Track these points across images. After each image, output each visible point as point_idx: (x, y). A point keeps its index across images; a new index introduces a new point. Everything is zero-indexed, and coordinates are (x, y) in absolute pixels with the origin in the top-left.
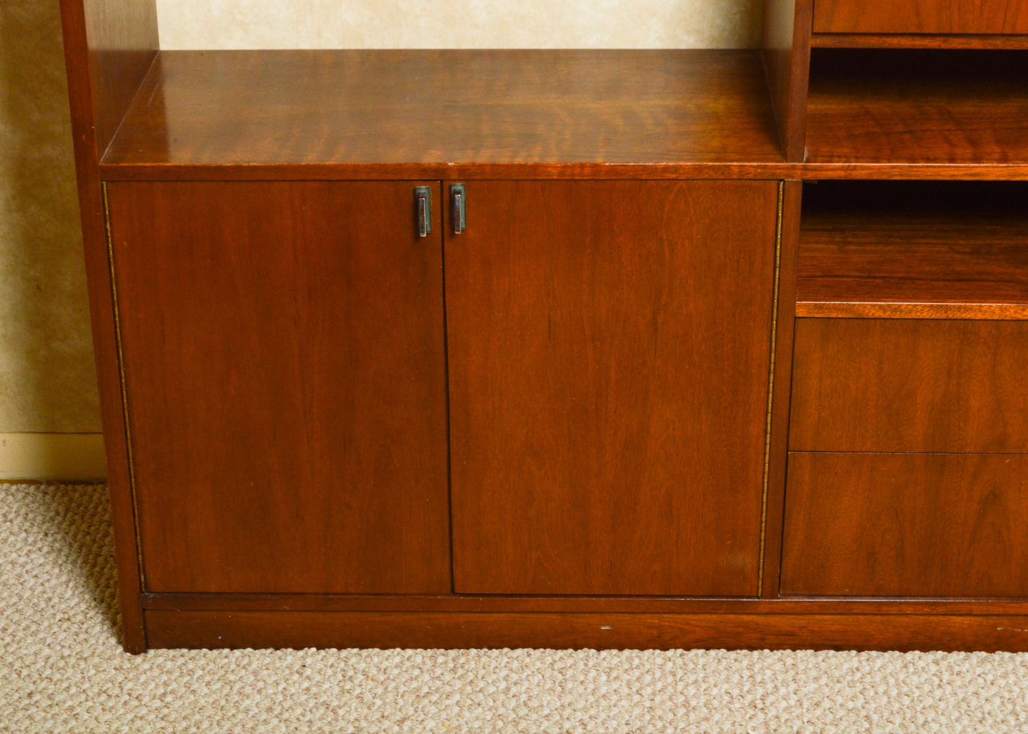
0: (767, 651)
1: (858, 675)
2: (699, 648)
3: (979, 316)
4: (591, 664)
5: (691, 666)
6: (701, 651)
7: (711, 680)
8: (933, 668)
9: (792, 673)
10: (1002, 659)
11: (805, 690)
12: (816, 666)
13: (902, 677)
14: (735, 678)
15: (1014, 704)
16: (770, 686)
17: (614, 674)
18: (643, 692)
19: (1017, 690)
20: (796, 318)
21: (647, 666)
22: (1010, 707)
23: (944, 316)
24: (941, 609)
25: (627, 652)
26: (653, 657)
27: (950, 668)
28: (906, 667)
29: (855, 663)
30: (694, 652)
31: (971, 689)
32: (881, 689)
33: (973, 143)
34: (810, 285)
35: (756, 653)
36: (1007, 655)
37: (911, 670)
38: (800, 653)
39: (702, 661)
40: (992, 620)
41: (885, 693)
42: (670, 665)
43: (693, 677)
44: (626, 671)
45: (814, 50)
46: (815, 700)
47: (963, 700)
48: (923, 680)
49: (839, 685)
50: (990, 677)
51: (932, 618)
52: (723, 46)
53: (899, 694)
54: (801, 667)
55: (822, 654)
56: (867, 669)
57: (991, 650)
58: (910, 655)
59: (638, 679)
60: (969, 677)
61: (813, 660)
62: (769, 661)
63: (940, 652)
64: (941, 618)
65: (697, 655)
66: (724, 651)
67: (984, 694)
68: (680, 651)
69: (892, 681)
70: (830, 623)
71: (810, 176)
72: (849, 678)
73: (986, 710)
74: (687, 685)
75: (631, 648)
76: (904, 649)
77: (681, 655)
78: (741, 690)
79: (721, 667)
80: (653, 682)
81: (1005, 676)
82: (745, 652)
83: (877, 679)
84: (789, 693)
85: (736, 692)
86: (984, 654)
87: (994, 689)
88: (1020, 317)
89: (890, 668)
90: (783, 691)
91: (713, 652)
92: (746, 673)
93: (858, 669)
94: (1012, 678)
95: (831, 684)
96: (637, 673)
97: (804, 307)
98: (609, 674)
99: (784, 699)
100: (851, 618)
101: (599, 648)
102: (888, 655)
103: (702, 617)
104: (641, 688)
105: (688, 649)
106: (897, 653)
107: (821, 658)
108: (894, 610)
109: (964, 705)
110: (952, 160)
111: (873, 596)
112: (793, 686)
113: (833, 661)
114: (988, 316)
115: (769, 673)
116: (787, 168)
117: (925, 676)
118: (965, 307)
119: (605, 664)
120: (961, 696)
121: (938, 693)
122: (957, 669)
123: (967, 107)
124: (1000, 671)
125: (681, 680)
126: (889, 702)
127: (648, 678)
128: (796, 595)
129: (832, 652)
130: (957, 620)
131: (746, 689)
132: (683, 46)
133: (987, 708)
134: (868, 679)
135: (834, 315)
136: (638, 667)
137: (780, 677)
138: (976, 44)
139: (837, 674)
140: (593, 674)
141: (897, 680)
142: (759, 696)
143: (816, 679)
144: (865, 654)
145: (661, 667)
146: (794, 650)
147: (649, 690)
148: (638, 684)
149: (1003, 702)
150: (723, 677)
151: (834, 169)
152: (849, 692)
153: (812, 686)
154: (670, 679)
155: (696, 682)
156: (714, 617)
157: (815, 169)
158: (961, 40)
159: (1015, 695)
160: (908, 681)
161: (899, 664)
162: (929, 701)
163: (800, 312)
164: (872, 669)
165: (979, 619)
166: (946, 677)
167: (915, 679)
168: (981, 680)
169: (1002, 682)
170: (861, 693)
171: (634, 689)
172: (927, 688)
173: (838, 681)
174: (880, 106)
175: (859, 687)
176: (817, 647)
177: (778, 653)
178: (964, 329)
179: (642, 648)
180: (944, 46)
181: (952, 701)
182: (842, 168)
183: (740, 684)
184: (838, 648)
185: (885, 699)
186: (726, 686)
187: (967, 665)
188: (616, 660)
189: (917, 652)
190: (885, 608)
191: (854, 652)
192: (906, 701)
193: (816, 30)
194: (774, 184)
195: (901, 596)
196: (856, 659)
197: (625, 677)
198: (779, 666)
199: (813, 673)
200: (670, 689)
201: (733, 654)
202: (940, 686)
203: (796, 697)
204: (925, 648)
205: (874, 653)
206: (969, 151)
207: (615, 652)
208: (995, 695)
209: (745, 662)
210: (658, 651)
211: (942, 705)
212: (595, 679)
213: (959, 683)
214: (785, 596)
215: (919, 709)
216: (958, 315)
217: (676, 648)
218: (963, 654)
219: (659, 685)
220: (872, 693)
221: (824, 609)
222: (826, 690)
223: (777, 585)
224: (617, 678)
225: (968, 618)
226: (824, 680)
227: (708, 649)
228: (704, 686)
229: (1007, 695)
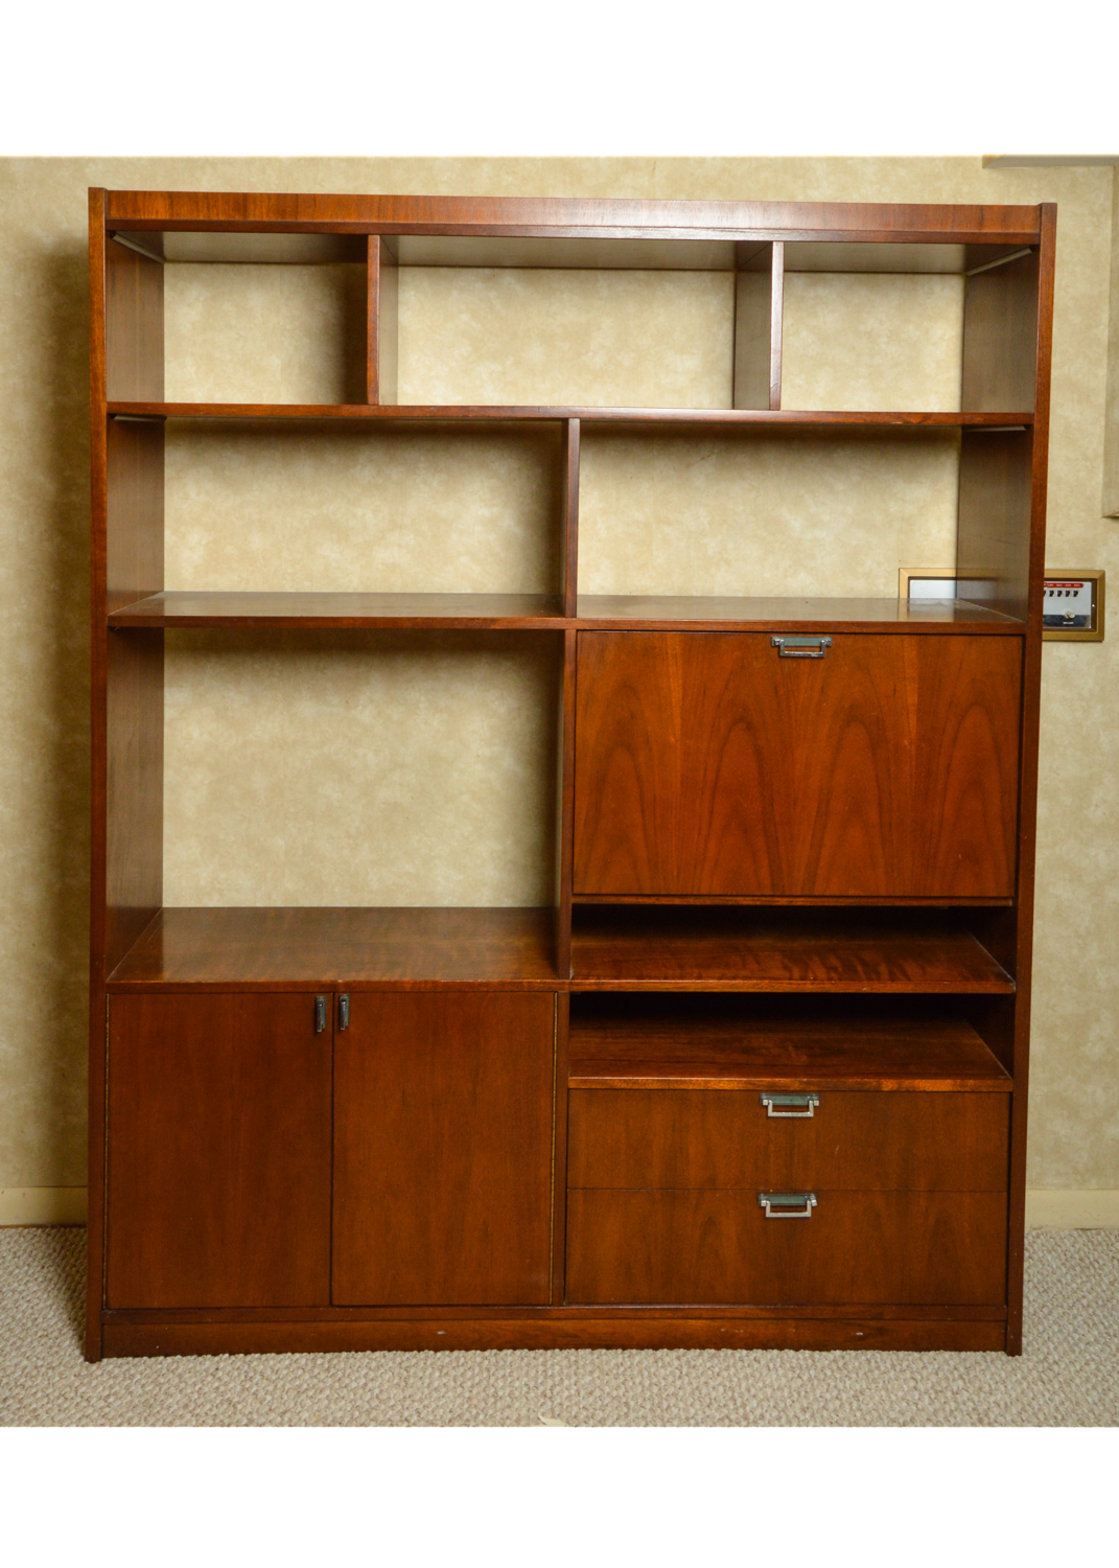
0: (557, 1350)
1: (622, 1369)
2: (508, 1348)
3: (691, 1087)
4: (429, 1363)
5: (502, 1363)
6: (510, 1351)
7: (515, 1375)
8: (676, 1363)
9: (574, 1368)
10: (726, 1355)
11: (583, 1382)
12: (592, 1362)
13: (653, 1370)
14: (533, 1373)
15: (733, 1392)
16: (557, 1379)
17: (445, 1371)
18: (464, 1385)
19: (736, 1380)
20: (569, 1089)
21: (470, 1364)
22: (730, 1394)
23: (667, 1087)
24: (680, 1314)
25: (456, 1353)
26: (475, 1356)
27: (688, 1362)
28: (656, 1362)
29: (620, 1360)
30: (505, 1352)
31: (703, 1380)
32: (638, 1380)
33: (681, 967)
34: (579, 1066)
35: (549, 1352)
36: (730, 1351)
37: (660, 1364)
38: (581, 1352)
39: (509, 1359)
40: (717, 1323)
41: (640, 1383)
42: (486, 1362)
43: (501, 1373)
44: (454, 1368)
45: (573, 905)
46: (589, 1390)
47: (697, 1388)
48: (668, 1372)
49: (607, 1377)
50: (717, 1370)
51: (674, 1321)
52: (530, 905)
53: (650, 1384)
54: (581, 1363)
55: (597, 1352)
56: (629, 1363)
57: (718, 1348)
58: (659, 1353)
59: (462, 1375)
60: (701, 1369)
61: (590, 1358)
62: (558, 1358)
63: (682, 1350)
64: (680, 1321)
65: (506, 1354)
66: (526, 1350)
67: (712, 1383)
68: (494, 1351)
69: (646, 1374)
70: (601, 1326)
71: (575, 989)
72: (615, 1371)
73: (713, 1397)
74: (497, 1379)
75: (460, 1350)
76: (656, 1348)
77: (495, 1354)
78: (536, 1382)
79: (523, 1364)
80: (473, 1377)
81: (727, 1368)
82: (541, 1351)
83: (635, 1372)
84: (570, 1385)
85: (532, 1384)
86: (713, 1351)
87: (719, 1380)
88: (718, 1088)
89: (645, 1363)
90: (566, 1382)
91: (518, 1352)
92: (541, 1368)
93: (622, 1364)
94: (732, 1371)
95: (601, 1377)
96: (461, 1370)
97: (574, 1081)
98: (441, 1371)
99: (567, 1389)
100: (616, 1322)
101: (436, 1350)
102: (644, 1352)
103: (510, 1322)
104: (464, 1382)
105: (500, 1349)
106: (651, 1351)
107: (596, 1356)
108: (648, 1314)
109: (697, 1393)
110: (666, 978)
111: (632, 1303)
112: (574, 1379)
113: (604, 1358)
114: (696, 1087)
115: (557, 1368)
116: (559, 984)
117: (669, 1369)
118: (680, 1081)
119: (439, 1363)
120: (695, 1385)
121: (678, 1383)
122: (693, 1363)
123: (680, 944)
124: (724, 1365)
125: (493, 1375)
126: (643, 1391)
127: (469, 1374)
128: (577, 1303)
129: (604, 1351)
130: (693, 1322)
131: (540, 1381)
132: (504, 905)
133: (714, 1394)
134: (628, 1372)
135: (594, 1087)
136: (463, 1365)
137: (565, 1371)
138: (677, 901)
139: (606, 1368)
140: (429, 1371)
141: (649, 1373)
142: (549, 1387)
143: (591, 1373)
144: (627, 1352)
145: (480, 1365)
146: (577, 1349)
147: (469, 1383)
148: (461, 1379)
149: (725, 1390)
150: (524, 1372)
151: (590, 984)
152: (614, 1383)
153: (589, 1378)
154: (485, 1374)
155: (504, 1376)
156: (519, 1322)
157: (577, 984)
158: (668, 899)
159: (734, 1384)
160: (657, 1373)
161: (651, 1360)
162: (672, 1390)
163: (572, 1085)
164: (632, 1364)
165: (708, 1322)
166: (685, 1370)
167: (662, 1371)
168: (710, 1372)
169: (725, 1374)
170: (623, 1383)
171: (459, 1383)
172: (670, 1379)
173: (607, 1374)
174: (621, 943)
175: (622, 1379)
176: (594, 1347)
177: (565, 1352)
178: (683, 1095)
179: (467, 1349)
180: (657, 903)
181: (689, 1389)
182: (595, 983)
183: (536, 1378)
184: (608, 1347)
185: (640, 1388)
186: (525, 1379)
187: (700, 1361)
188: (447, 1360)
189: (665, 1350)
190: (640, 1314)
191: (620, 1351)
192: (655, 1389)
193: (575, 891)
194: (551, 994)
195: (650, 1304)
196: (621, 1356)
197: (453, 1373)
198: (565, 1363)
199: (589, 1368)
200: (485, 1382)
201: (532, 1353)
202: (680, 1377)
203: (575, 1388)
204: (671, 1347)
205: (634, 1351)
206: (678, 972)
207: (447, 1352)
208: (719, 1384)
209: (541, 1360)
210: (478, 1352)
211: (681, 1393)
212: (431, 1375)
213: (694, 1375)
214: (569, 1304)
215: (664, 1396)
216: (676, 1086)
217: (492, 1349)
218: (698, 1351)
219: (477, 1379)
220: (631, 1384)
221: (597, 1315)
222: (598, 1382)
223: (564, 1295)
224: (447, 1374)
225: (700, 1321)
226: (596, 1374)
227: (515, 1349)
228: (509, 1380)
229: (728, 1384)
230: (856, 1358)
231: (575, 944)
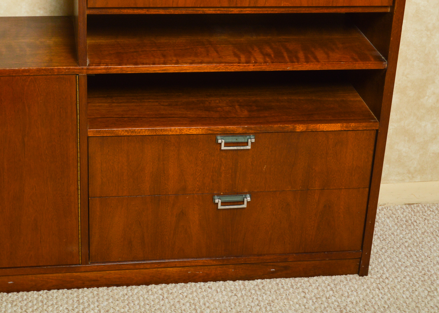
0: (85, 289)
1: (126, 297)
2: (54, 289)
3: (170, 133)
4: (4, 299)
5: (51, 297)
6: (55, 291)
7: (60, 303)
8: (160, 292)
9: (97, 298)
10: (191, 286)
11: (102, 305)
12: (108, 294)
13: (146, 296)
14: (71, 302)
15: (195, 305)
16: (86, 305)
17: (15, 303)
18: (28, 311)
19: (197, 299)
20: (88, 137)
21: (30, 299)
22: (193, 307)
23: (155, 134)
24: (163, 265)
25: (21, 293)
26: (33, 295)
27: (168, 291)
28: (148, 292)
29: (125, 292)
30: (52, 291)
31: (177, 300)
32: (136, 303)
33: (164, 56)
34: (94, 122)
35: (80, 290)
36: (193, 284)
37: (150, 293)
38: (101, 289)
39: (55, 295)
40: (186, 269)
41: (138, 304)
42: (41, 298)
43: (51, 303)
44: (20, 302)
45: (88, 15)
46: (107, 309)
47: (173, 305)
48: (155, 297)
49: (117, 302)
50: (185, 294)
51: (159, 269)
52: (56, 15)
53: (144, 304)
54: (101, 295)
55: (110, 288)
56: (131, 294)
57: (186, 282)
58: (150, 287)
59: (26, 305)
60: (176, 294)
61: (106, 291)
62: (86, 293)
63: (164, 285)
64: (163, 269)
65: (53, 292)
66: (66, 290)
67: (182, 302)
68: (46, 291)
69: (141, 299)
70: (114, 274)
71: (90, 72)
72: (122, 298)
73: (183, 309)
74: (48, 306)
75: (23, 291)
76: (148, 284)
77: (46, 293)
78: (73, 307)
79: (64, 297)
80: (33, 306)
81: (192, 293)
82: (75, 289)
83: (135, 298)
84: (95, 307)
85: (70, 308)
86: (183, 284)
87: (187, 299)
88: (189, 133)
89: (141, 293)
90: (92, 306)
91: (61, 291)
92: (76, 299)
93: (126, 294)
94: (195, 294)
95: (114, 302)
96: (25, 302)
97: (91, 132)
98: (12, 304)
99: (93, 310)
100: (123, 272)
101: (8, 292)
102: (140, 287)
103: (55, 275)
104: (27, 309)
105: (49, 290)
106: (144, 286)
107: (110, 290)
108: (142, 266)
109: (173, 308)
110: (154, 64)
111: (132, 261)
112: (97, 304)
113: (115, 291)
114: (174, 133)
115: (86, 298)
116: (79, 69)
117: (156, 295)
118: (164, 129)
119: (10, 299)
120: (172, 303)
121: (162, 303)
122: (171, 291)
123: (163, 40)
124: (190, 291)
125: (46, 304)
126: (140, 308)
127: (30, 304)
128: (97, 263)
129: (115, 287)
130: (171, 269)
131: (75, 306)
132: (38, 15)
133: (183, 308)
134: (131, 299)
135: (105, 135)
136: (26, 300)
137: (91, 300)
138: (162, 12)
139: (117, 297)
140: (5, 304)
141: (144, 298)
142: (81, 309)
143: (107, 300)
144: (130, 287)
145: (36, 299)
146: (98, 287)
147: (31, 310)
148: (25, 307)
149: (190, 305)
150: (65, 302)
151: (101, 69)
152: (122, 305)
153: (106, 303)
154: (40, 304)
155: (52, 305)
156: (60, 275)
157: (92, 69)
158: (155, 10)
159: (196, 301)
160: (149, 298)
161: (145, 291)
162: (158, 307)
163: (90, 134)
164: (133, 294)
165: (180, 269)
166: (166, 295)
167: (152, 297)
168: (181, 296)
169: (191, 296)
170: (128, 305)
171: (24, 310)
172: (157, 301)
173: (117, 300)
174: (123, 40)
175: (127, 302)
176: (108, 286)
177: (91, 289)
178: (164, 139)
179: (28, 291)
180: (147, 13)
181: (168, 306)
182: (105, 69)
183: (73, 304)
184: (118, 285)
185: (138, 307)
186: (66, 306)
187: (175, 290)
188: (16, 297)
189: (153, 285)
190: (137, 266)
191: (125, 287)
192: (147, 307)
193: (89, 6)
194: (74, 76)
195: (144, 260)
196: (126, 290)
197: (20, 304)
198: (91, 295)
199: (106, 297)
200: (41, 309)
201: (70, 291)
202: (163, 299)
203: (98, 309)
204: (157, 283)
205: (134, 287)
206: (162, 60)
207: (15, 293)
208: (187, 302)
209: (75, 294)
210: (35, 292)
211: (163, 308)
212: (6, 306)
213: (171, 298)
214: (92, 263)
215: (153, 310)
216: (161, 133)
217: (44, 290)
218: (174, 284)
219: (35, 307)
220: (132, 305)
221: (110, 268)
222: (112, 305)
223: (88, 258)
224: (16, 305)
225: (175, 268)
226: (111, 300)
227: (58, 289)
228: (56, 306)
229: (192, 302)
230: (270, 283)
231: (90, 41)
